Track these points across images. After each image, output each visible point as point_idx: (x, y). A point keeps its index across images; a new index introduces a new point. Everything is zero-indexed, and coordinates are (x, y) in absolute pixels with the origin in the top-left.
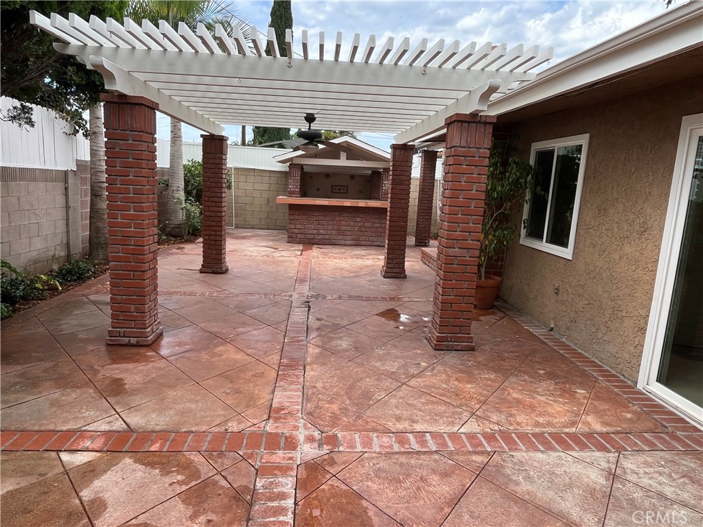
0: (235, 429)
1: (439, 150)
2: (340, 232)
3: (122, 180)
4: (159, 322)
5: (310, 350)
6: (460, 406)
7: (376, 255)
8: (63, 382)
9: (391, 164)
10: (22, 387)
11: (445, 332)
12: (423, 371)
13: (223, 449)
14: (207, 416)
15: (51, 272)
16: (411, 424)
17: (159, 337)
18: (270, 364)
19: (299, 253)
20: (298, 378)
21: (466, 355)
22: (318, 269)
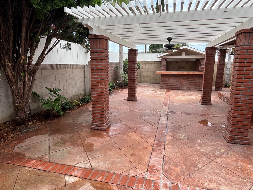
0: (133, 175)
1: (227, 49)
2: (182, 85)
3: (96, 67)
4: (109, 121)
5: (167, 137)
6: (245, 178)
7: (197, 94)
8: (74, 143)
9: (205, 56)
10: (61, 144)
11: (234, 135)
12: (223, 154)
13: (126, 185)
14: (122, 166)
15: (79, 99)
16: (217, 185)
17: (109, 127)
18: (150, 143)
19: (165, 93)
20: (162, 151)
21: (246, 147)
22: (172, 100)
